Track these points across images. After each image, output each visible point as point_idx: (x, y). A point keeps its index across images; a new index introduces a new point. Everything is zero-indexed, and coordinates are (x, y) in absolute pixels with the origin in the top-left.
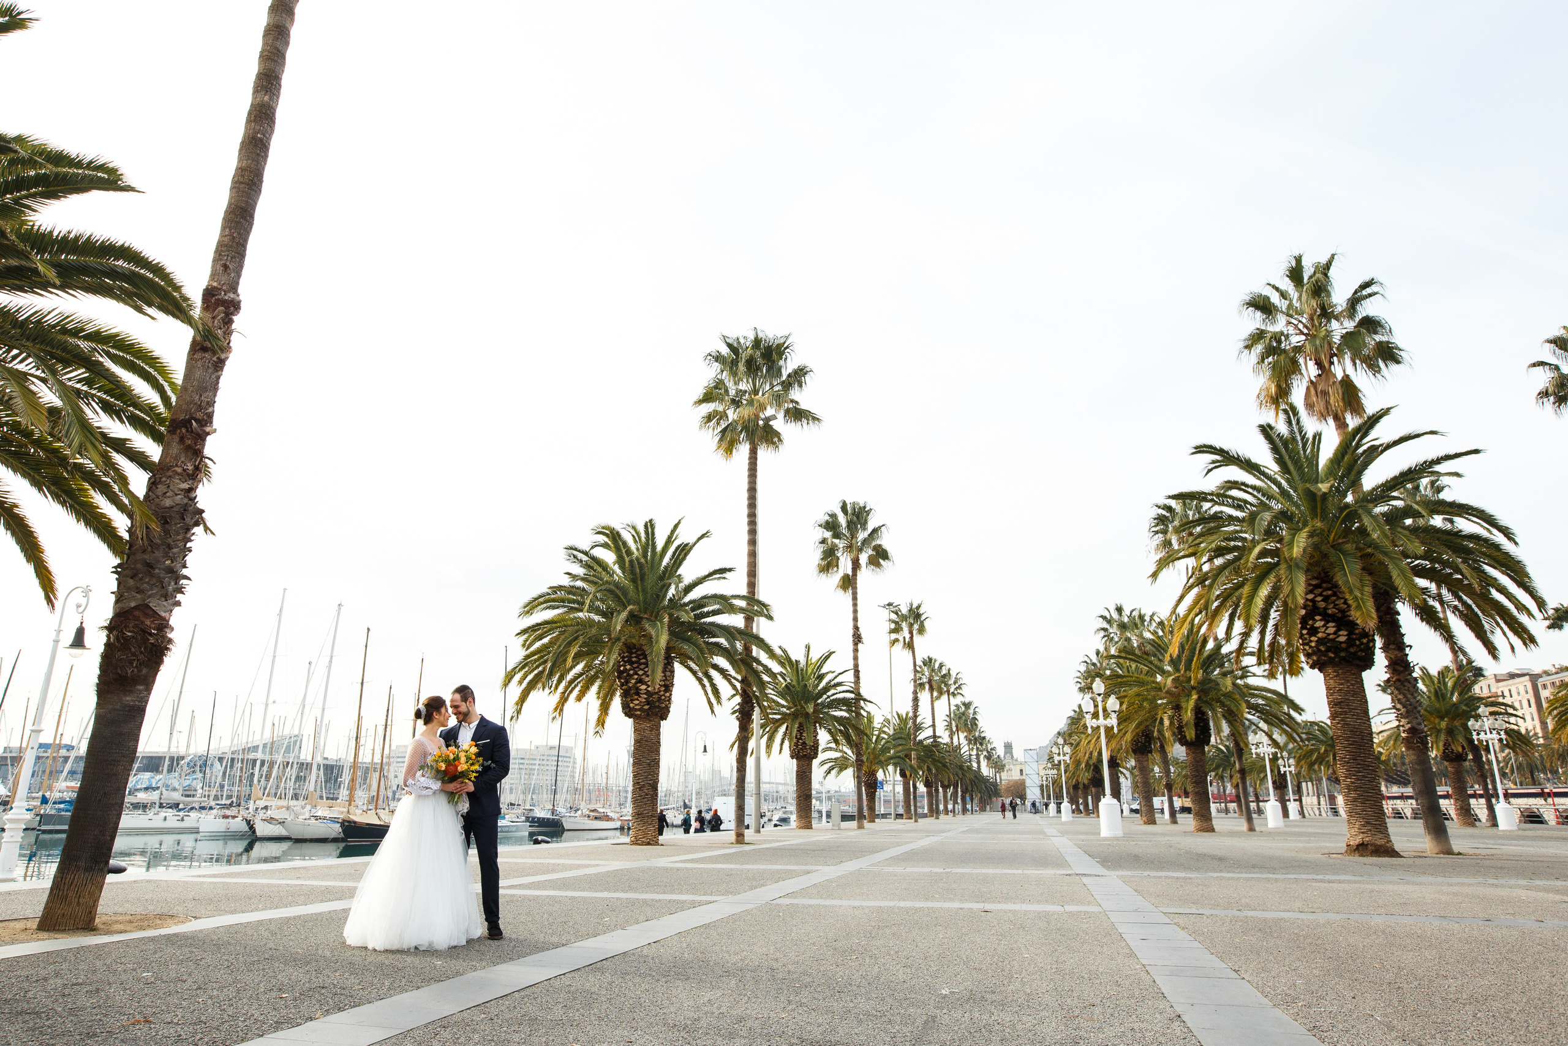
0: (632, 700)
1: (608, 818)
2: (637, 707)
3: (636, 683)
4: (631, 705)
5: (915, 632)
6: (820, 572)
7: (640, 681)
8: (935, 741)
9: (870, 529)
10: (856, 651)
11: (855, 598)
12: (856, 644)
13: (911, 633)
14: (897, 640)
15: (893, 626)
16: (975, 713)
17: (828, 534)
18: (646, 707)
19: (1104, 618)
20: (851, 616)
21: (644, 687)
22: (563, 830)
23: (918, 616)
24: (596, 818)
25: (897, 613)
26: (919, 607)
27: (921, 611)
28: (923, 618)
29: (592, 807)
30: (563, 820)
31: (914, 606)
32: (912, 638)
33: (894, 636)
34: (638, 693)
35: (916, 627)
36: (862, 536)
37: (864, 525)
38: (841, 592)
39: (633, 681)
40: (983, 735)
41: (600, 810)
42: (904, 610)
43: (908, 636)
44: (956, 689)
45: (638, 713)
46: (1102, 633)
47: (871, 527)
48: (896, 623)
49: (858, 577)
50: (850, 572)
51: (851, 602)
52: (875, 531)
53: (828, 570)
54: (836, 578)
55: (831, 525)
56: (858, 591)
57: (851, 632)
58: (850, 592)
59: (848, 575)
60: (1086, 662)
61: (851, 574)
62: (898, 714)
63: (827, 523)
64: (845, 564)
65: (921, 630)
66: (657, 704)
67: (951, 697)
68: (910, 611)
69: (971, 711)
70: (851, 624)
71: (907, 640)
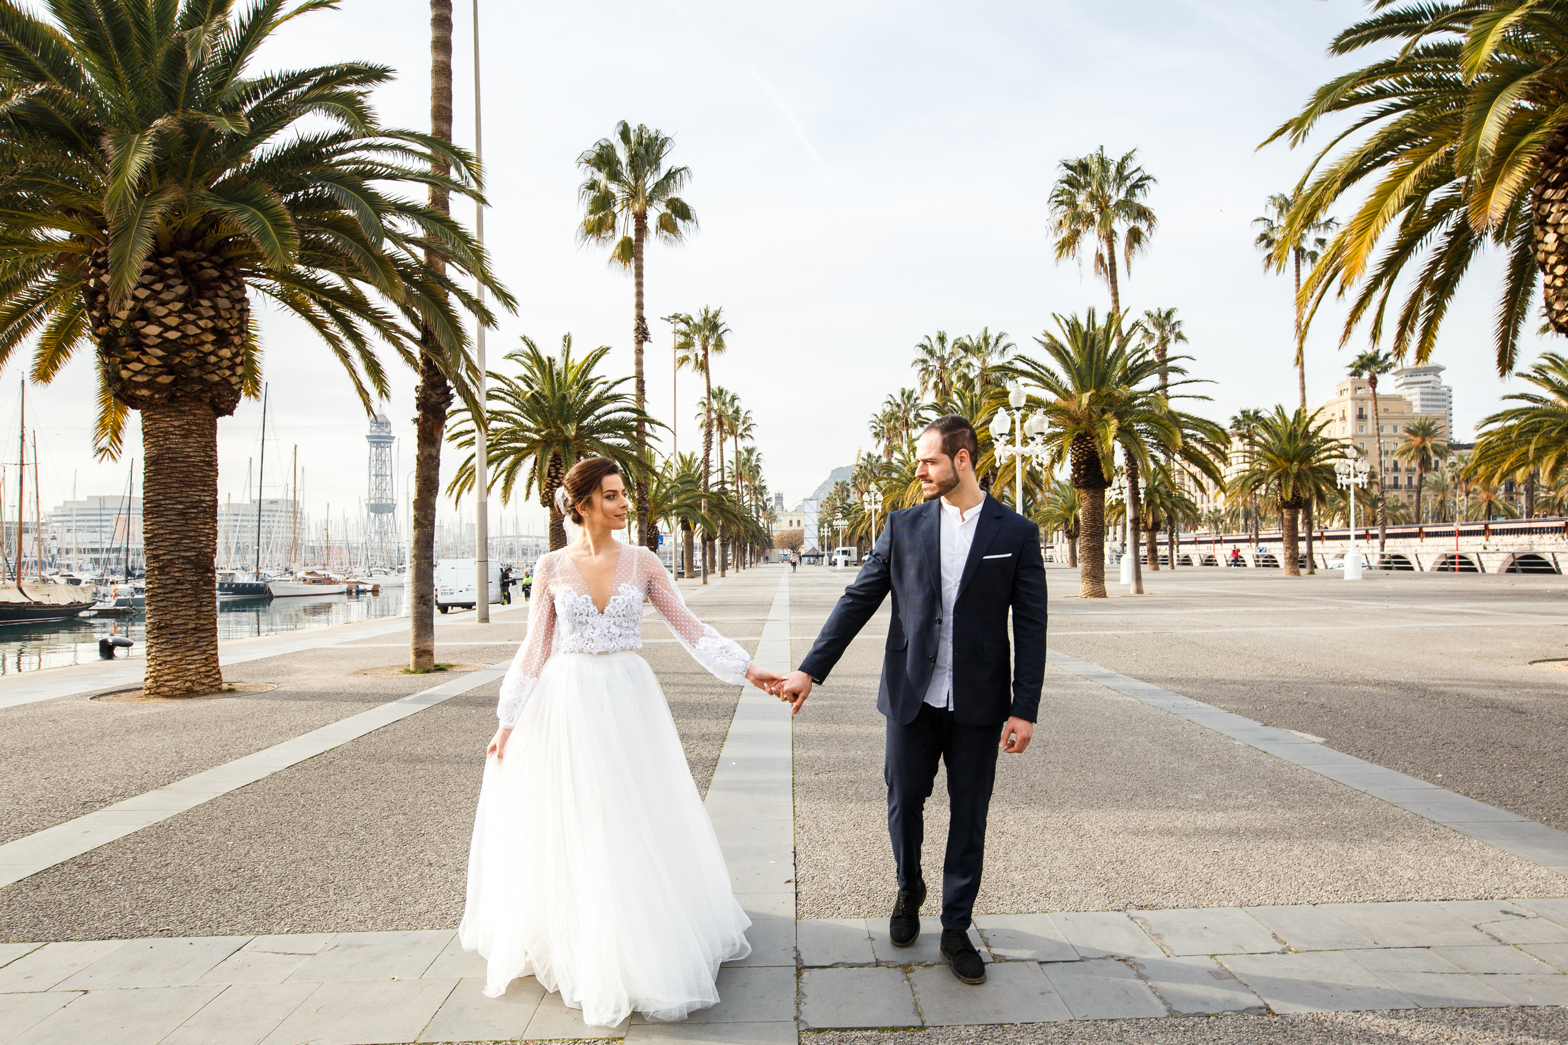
0: (125, 362)
1: (329, 581)
2: (139, 379)
3: (131, 319)
4: (125, 374)
5: (710, 348)
6: (588, 232)
7: (145, 315)
8: (723, 488)
9: (663, 173)
10: (640, 352)
11: (639, 275)
12: (640, 342)
13: (705, 349)
14: (686, 359)
15: (682, 339)
16: (758, 460)
17: (601, 177)
18: (165, 379)
19: (924, 347)
20: (633, 300)
21: (153, 330)
22: (271, 597)
23: (715, 327)
24: (314, 582)
25: (688, 323)
26: (715, 316)
27: (720, 321)
28: (721, 330)
29: (310, 569)
30: (270, 585)
31: (710, 316)
32: (706, 356)
33: (681, 353)
34: (139, 343)
35: (712, 341)
36: (651, 182)
37: (655, 163)
38: (618, 265)
39: (124, 314)
40: (763, 484)
41: (319, 572)
42: (697, 319)
43: (701, 353)
44: (746, 429)
45: (145, 392)
46: (920, 366)
47: (666, 165)
48: (686, 335)
49: (646, 245)
50: (632, 235)
51: (632, 280)
52: (670, 175)
53: (599, 231)
54: (612, 246)
55: (604, 159)
56: (645, 264)
57: (633, 324)
58: (633, 265)
59: (630, 239)
60: (889, 402)
61: (634, 238)
62: (681, 456)
63: (599, 156)
64: (625, 227)
65: (719, 346)
66: (196, 373)
67: (739, 439)
68: (705, 319)
69: (754, 458)
70: (633, 312)
71: (700, 358)
